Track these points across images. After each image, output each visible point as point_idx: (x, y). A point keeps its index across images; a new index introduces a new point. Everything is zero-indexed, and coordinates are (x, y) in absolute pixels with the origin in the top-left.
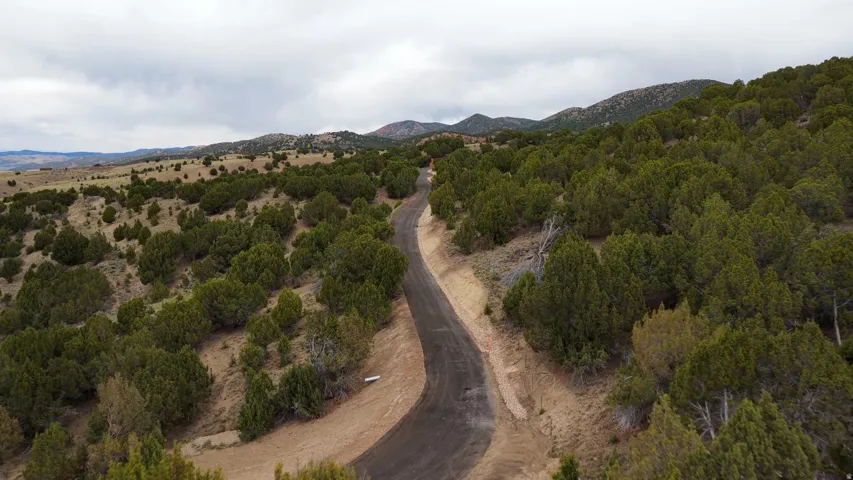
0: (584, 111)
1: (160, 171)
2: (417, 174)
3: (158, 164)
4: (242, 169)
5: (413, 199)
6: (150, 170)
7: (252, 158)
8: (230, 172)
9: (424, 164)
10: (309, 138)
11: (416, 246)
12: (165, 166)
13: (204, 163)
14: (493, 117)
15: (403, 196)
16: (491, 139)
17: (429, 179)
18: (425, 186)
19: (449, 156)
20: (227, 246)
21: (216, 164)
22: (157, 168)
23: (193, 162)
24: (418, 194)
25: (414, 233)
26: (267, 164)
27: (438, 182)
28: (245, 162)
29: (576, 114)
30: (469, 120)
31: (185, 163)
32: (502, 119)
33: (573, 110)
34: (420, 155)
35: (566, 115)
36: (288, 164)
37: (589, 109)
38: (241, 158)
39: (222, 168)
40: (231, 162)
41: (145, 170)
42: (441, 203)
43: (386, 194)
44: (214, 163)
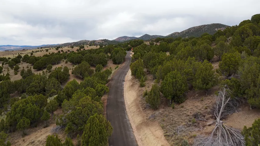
0: (180, 33)
1: (41, 52)
2: (126, 53)
3: (41, 49)
4: (69, 51)
5: (124, 65)
6: (38, 51)
7: (72, 47)
8: (65, 52)
9: (129, 49)
10: (94, 41)
11: (122, 96)
12: (43, 50)
13: (56, 49)
14: (151, 35)
15: (119, 63)
16: (153, 41)
17: (131, 56)
18: (129, 59)
19: (138, 46)
20: (33, 88)
21: (60, 49)
22: (41, 51)
23: (53, 49)
24: (126, 62)
25: (122, 85)
26: (77, 49)
27: (135, 58)
28: (70, 49)
29: (177, 34)
30: (144, 36)
31: (50, 49)
32: (154, 36)
33: (176, 33)
34: (128, 46)
35: (174, 34)
36: (84, 49)
37: (181, 32)
38: (69, 47)
39: (62, 51)
40: (65, 49)
41: (37, 51)
42: (136, 70)
43: (112, 62)
44: (59, 49)
